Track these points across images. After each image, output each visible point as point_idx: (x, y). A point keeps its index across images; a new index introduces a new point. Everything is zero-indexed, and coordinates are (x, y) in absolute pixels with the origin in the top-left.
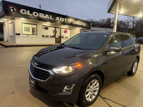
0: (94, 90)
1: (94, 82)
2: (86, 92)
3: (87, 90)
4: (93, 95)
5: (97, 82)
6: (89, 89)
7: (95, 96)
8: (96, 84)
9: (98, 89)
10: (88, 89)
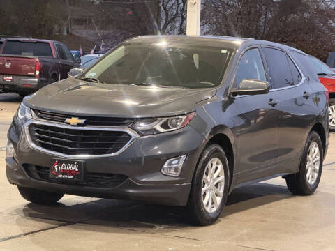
0: (215, 183)
1: (212, 164)
2: (203, 193)
3: (203, 189)
4: (217, 195)
5: (217, 164)
6: (206, 185)
7: (220, 196)
8: (217, 168)
9: (222, 177)
10: (204, 187)
